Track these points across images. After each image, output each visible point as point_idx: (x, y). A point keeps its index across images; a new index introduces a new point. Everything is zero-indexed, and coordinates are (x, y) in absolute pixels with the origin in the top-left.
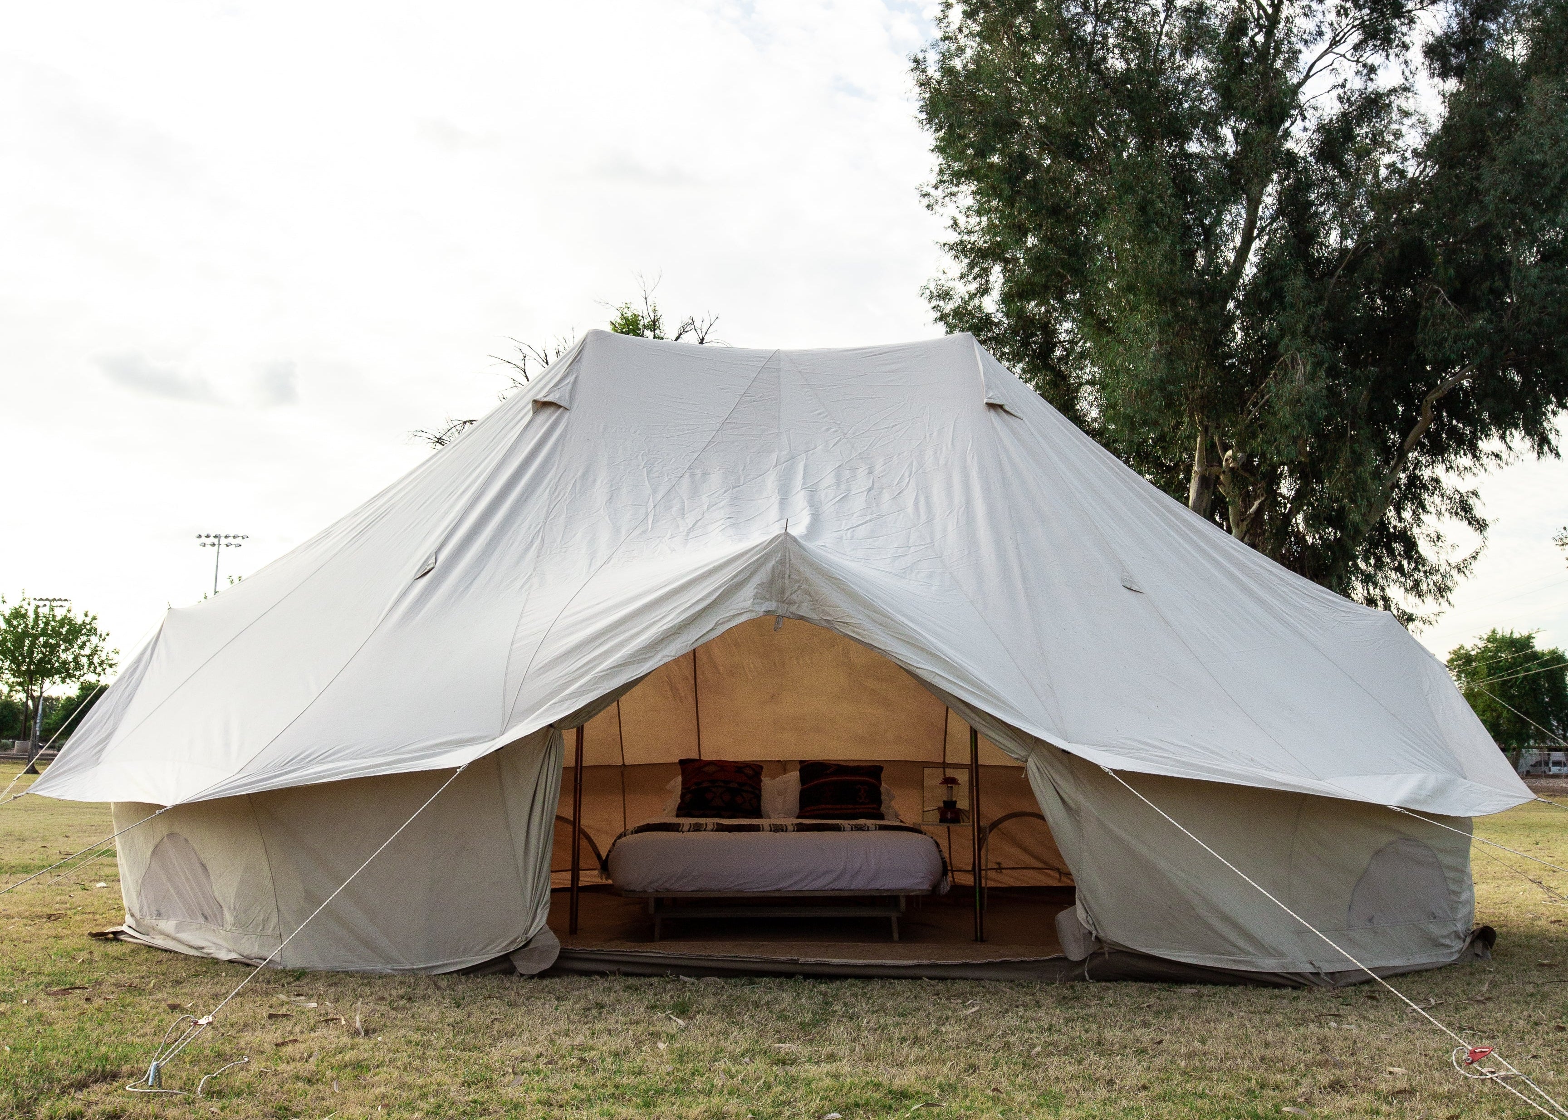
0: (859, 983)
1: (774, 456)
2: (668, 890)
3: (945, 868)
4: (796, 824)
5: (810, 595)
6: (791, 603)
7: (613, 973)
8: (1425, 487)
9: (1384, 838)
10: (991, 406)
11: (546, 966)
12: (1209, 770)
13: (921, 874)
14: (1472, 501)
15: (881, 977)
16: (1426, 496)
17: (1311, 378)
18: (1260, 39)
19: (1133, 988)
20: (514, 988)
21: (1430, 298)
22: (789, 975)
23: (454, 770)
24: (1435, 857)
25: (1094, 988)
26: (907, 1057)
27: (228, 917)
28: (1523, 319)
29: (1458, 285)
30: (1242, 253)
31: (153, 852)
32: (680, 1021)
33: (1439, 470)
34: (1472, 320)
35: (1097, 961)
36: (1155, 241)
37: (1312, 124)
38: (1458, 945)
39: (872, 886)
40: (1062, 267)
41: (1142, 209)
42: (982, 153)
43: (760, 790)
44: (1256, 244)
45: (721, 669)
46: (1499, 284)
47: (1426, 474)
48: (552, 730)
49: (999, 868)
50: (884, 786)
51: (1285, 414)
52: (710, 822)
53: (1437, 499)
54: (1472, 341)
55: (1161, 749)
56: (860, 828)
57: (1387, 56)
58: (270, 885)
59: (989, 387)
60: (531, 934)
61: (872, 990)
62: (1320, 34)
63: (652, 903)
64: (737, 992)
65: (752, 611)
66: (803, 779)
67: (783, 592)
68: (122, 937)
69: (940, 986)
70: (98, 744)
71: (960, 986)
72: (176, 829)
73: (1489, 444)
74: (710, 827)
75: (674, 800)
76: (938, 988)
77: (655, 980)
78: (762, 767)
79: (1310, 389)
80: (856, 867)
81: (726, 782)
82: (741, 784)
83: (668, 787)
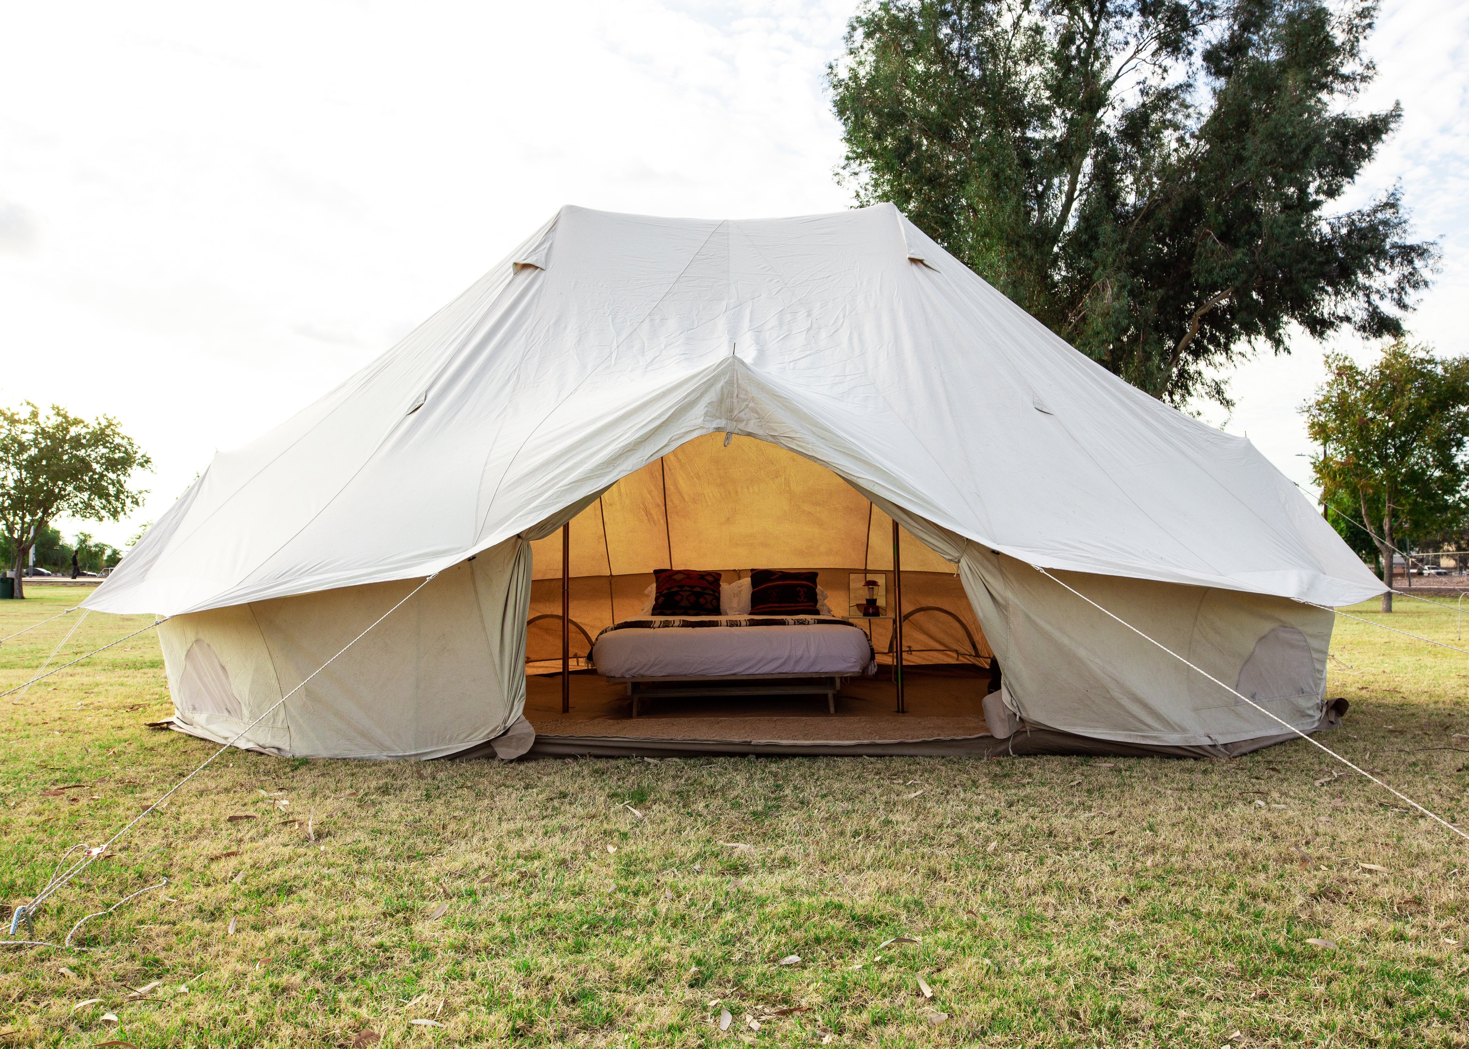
0: (806, 762)
1: (724, 303)
2: (643, 676)
3: (873, 653)
4: (749, 619)
5: (757, 413)
6: (739, 420)
7: (583, 756)
8: (1191, 378)
9: (1266, 627)
10: (913, 260)
11: (523, 751)
12: (1126, 568)
13: (852, 659)
14: (1223, 386)
15: (825, 755)
16: (1191, 384)
17: (1117, 297)
18: (1084, 46)
19: (1055, 763)
20: (494, 772)
21: (1203, 238)
22: (743, 755)
23: (423, 579)
24: (1306, 641)
25: (1021, 763)
26: (863, 858)
27: (246, 712)
28: (1271, 253)
29: (1224, 228)
30: (1067, 208)
31: (187, 655)
32: (637, 812)
33: (1201, 365)
34: (1234, 254)
35: (1019, 739)
36: (1006, 199)
37: (1119, 113)
38: (1318, 715)
39: (812, 670)
40: (936, 223)
41: (996, 176)
42: (879, 137)
43: (719, 593)
44: (1075, 205)
45: (687, 498)
46: (1254, 227)
47: (1192, 368)
48: (520, 541)
49: (910, 651)
50: (819, 588)
51: (1098, 323)
52: (677, 619)
53: (1198, 386)
54: (1233, 269)
55: (1078, 548)
56: (802, 623)
57: (1177, 59)
58: (277, 684)
59: (910, 246)
60: (509, 724)
61: (819, 769)
62: (1127, 43)
63: (629, 686)
64: (694, 774)
65: (702, 428)
66: (754, 584)
67: (731, 411)
68: (171, 727)
69: (880, 765)
70: (146, 564)
71: (897, 764)
72: (201, 636)
73: (1240, 345)
74: (677, 624)
75: (650, 603)
76: (879, 766)
77: (621, 763)
78: (720, 575)
79: (1116, 304)
80: (799, 653)
81: (692, 587)
82: (703, 588)
83: (646, 592)
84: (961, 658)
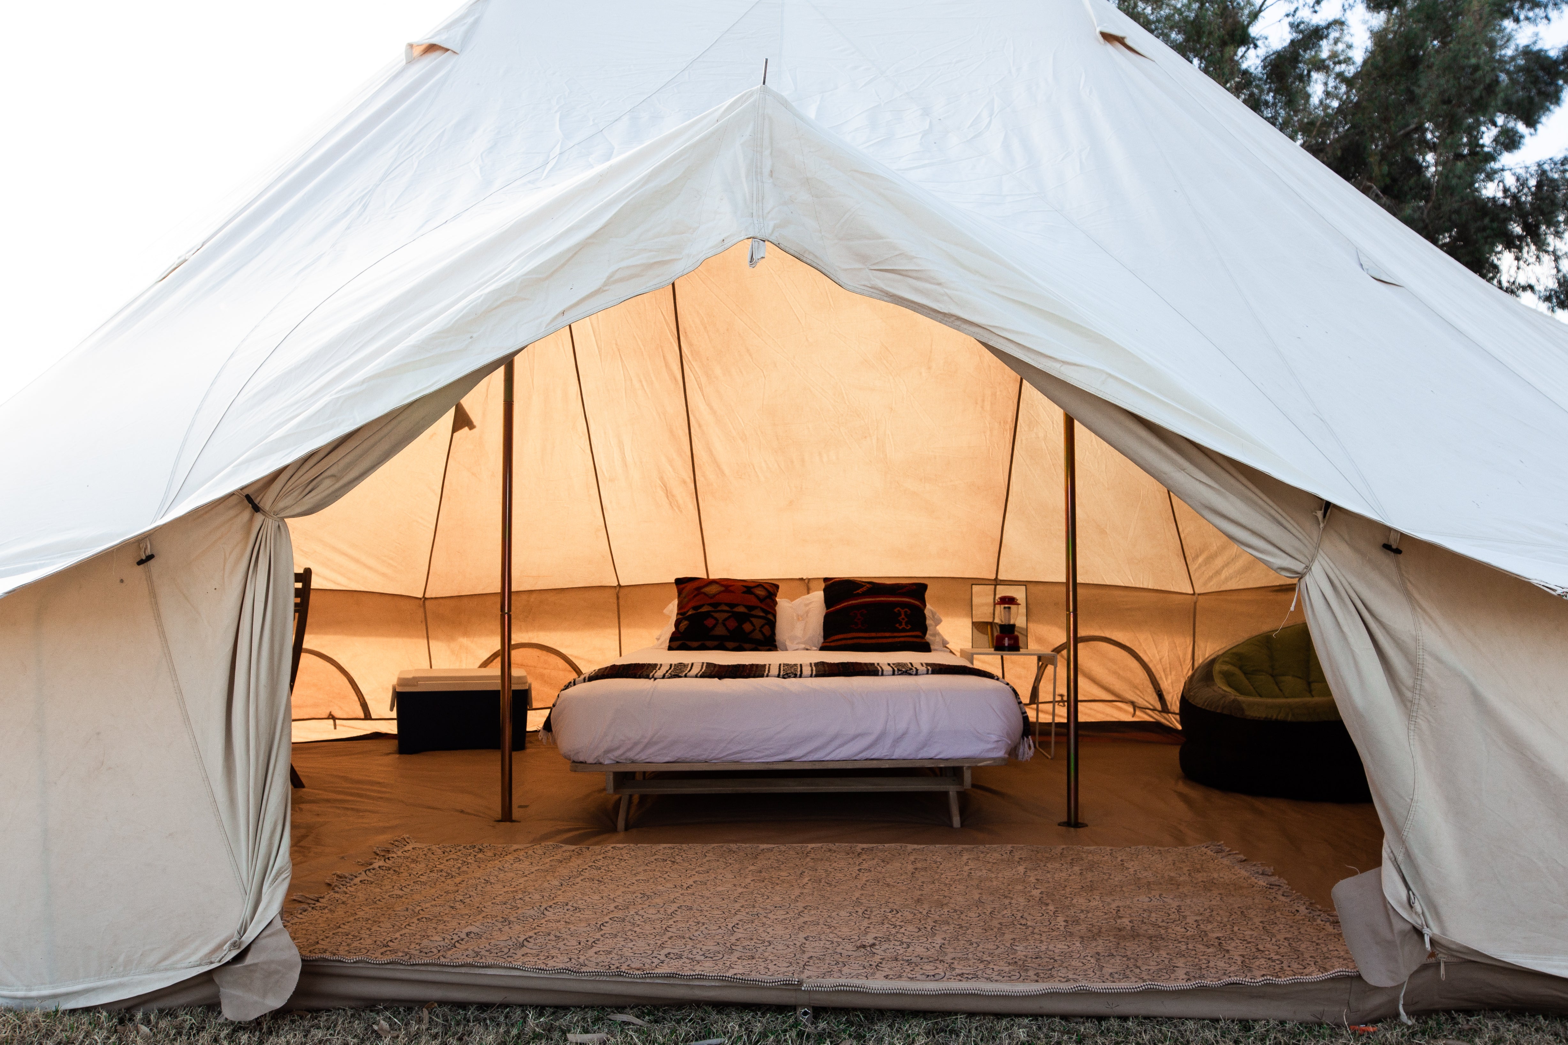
2: (633, 762)
4: (816, 664)
10: (1106, 36)
11: (276, 1002)
13: (994, 738)
35: (1420, 980)
37: (1262, 52)
39: (924, 754)
43: (775, 616)
45: (726, 470)
50: (929, 608)
52: (700, 661)
56: (905, 672)
60: (249, 937)
63: (610, 777)
66: (829, 601)
75: (668, 630)
78: (777, 587)
80: (902, 726)
81: (732, 606)
82: (751, 608)
83: (665, 611)
84: (1138, 713)
